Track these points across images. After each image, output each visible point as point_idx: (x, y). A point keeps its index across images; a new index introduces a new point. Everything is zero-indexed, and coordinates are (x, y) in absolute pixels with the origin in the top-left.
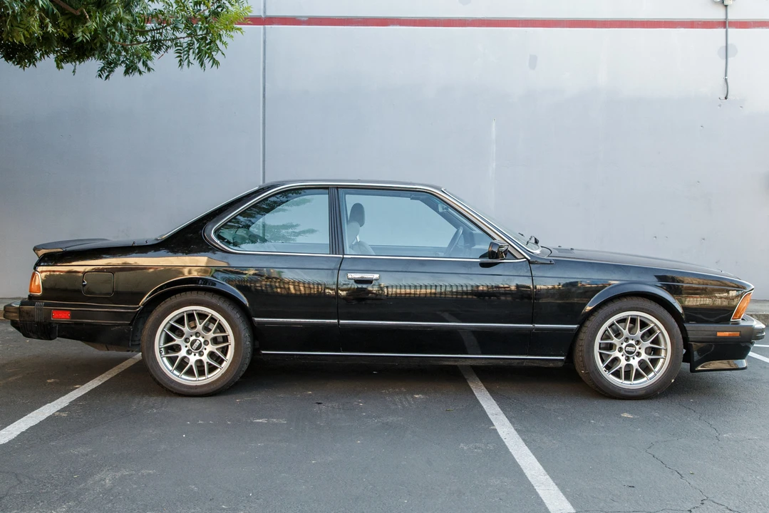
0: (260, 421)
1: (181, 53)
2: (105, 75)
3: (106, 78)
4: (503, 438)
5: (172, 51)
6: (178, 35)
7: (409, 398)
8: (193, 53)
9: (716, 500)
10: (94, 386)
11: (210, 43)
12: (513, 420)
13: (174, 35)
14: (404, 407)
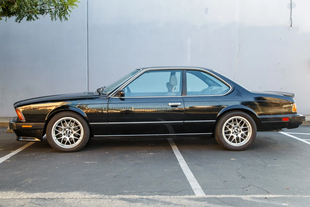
0: (87, 162)
1: (52, 15)
2: (19, 21)
3: (19, 22)
4: (182, 167)
5: (48, 14)
6: (51, 8)
7: (147, 154)
8: (57, 15)
9: (254, 185)
10: (19, 151)
11: (64, 11)
12: (187, 161)
13: (49, 7)
14: (144, 157)
